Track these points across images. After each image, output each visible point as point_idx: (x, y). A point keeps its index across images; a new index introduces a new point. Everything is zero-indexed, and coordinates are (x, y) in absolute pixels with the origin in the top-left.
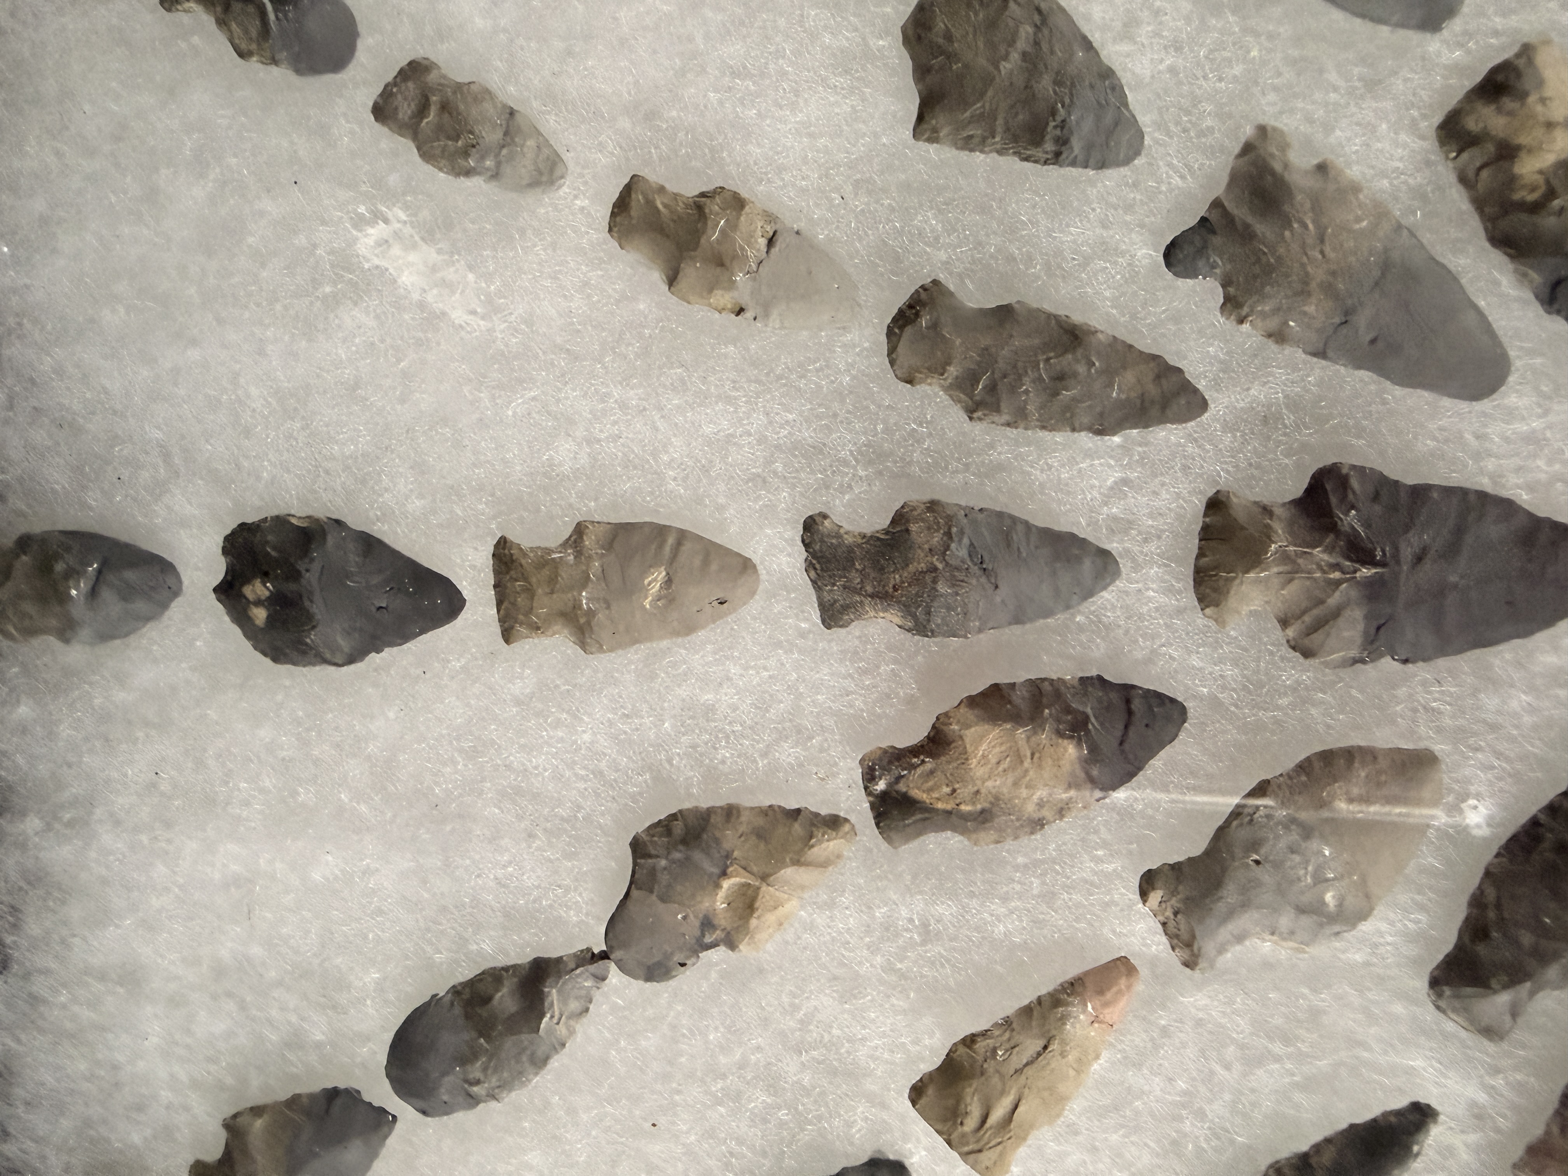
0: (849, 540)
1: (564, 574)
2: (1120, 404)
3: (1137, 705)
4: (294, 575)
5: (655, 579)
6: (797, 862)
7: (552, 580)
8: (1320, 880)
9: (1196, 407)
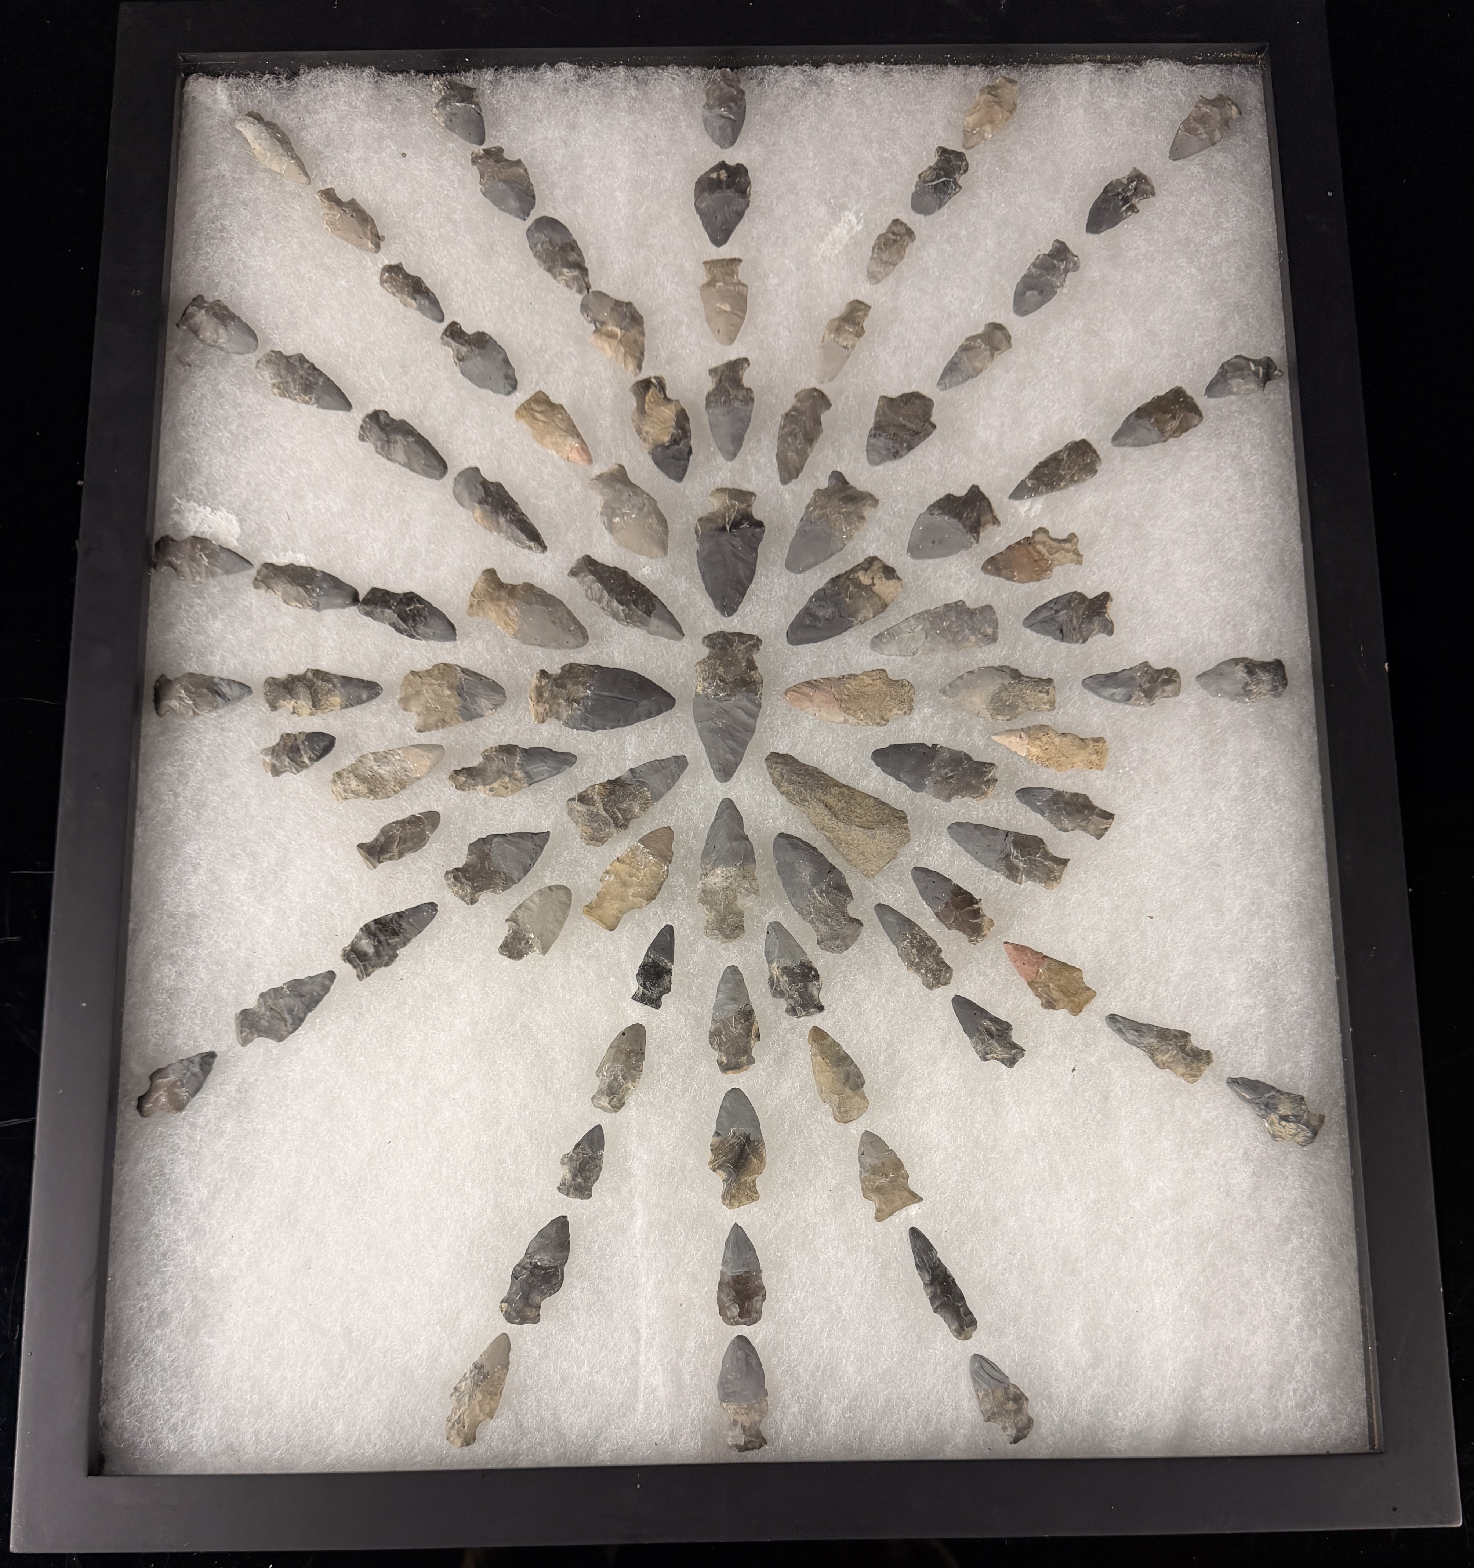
0: (740, 373)
1: (728, 278)
2: (786, 457)
3: (683, 462)
4: (729, 187)
5: (726, 307)
6: (626, 352)
7: (727, 274)
8: (624, 514)
9: (785, 481)
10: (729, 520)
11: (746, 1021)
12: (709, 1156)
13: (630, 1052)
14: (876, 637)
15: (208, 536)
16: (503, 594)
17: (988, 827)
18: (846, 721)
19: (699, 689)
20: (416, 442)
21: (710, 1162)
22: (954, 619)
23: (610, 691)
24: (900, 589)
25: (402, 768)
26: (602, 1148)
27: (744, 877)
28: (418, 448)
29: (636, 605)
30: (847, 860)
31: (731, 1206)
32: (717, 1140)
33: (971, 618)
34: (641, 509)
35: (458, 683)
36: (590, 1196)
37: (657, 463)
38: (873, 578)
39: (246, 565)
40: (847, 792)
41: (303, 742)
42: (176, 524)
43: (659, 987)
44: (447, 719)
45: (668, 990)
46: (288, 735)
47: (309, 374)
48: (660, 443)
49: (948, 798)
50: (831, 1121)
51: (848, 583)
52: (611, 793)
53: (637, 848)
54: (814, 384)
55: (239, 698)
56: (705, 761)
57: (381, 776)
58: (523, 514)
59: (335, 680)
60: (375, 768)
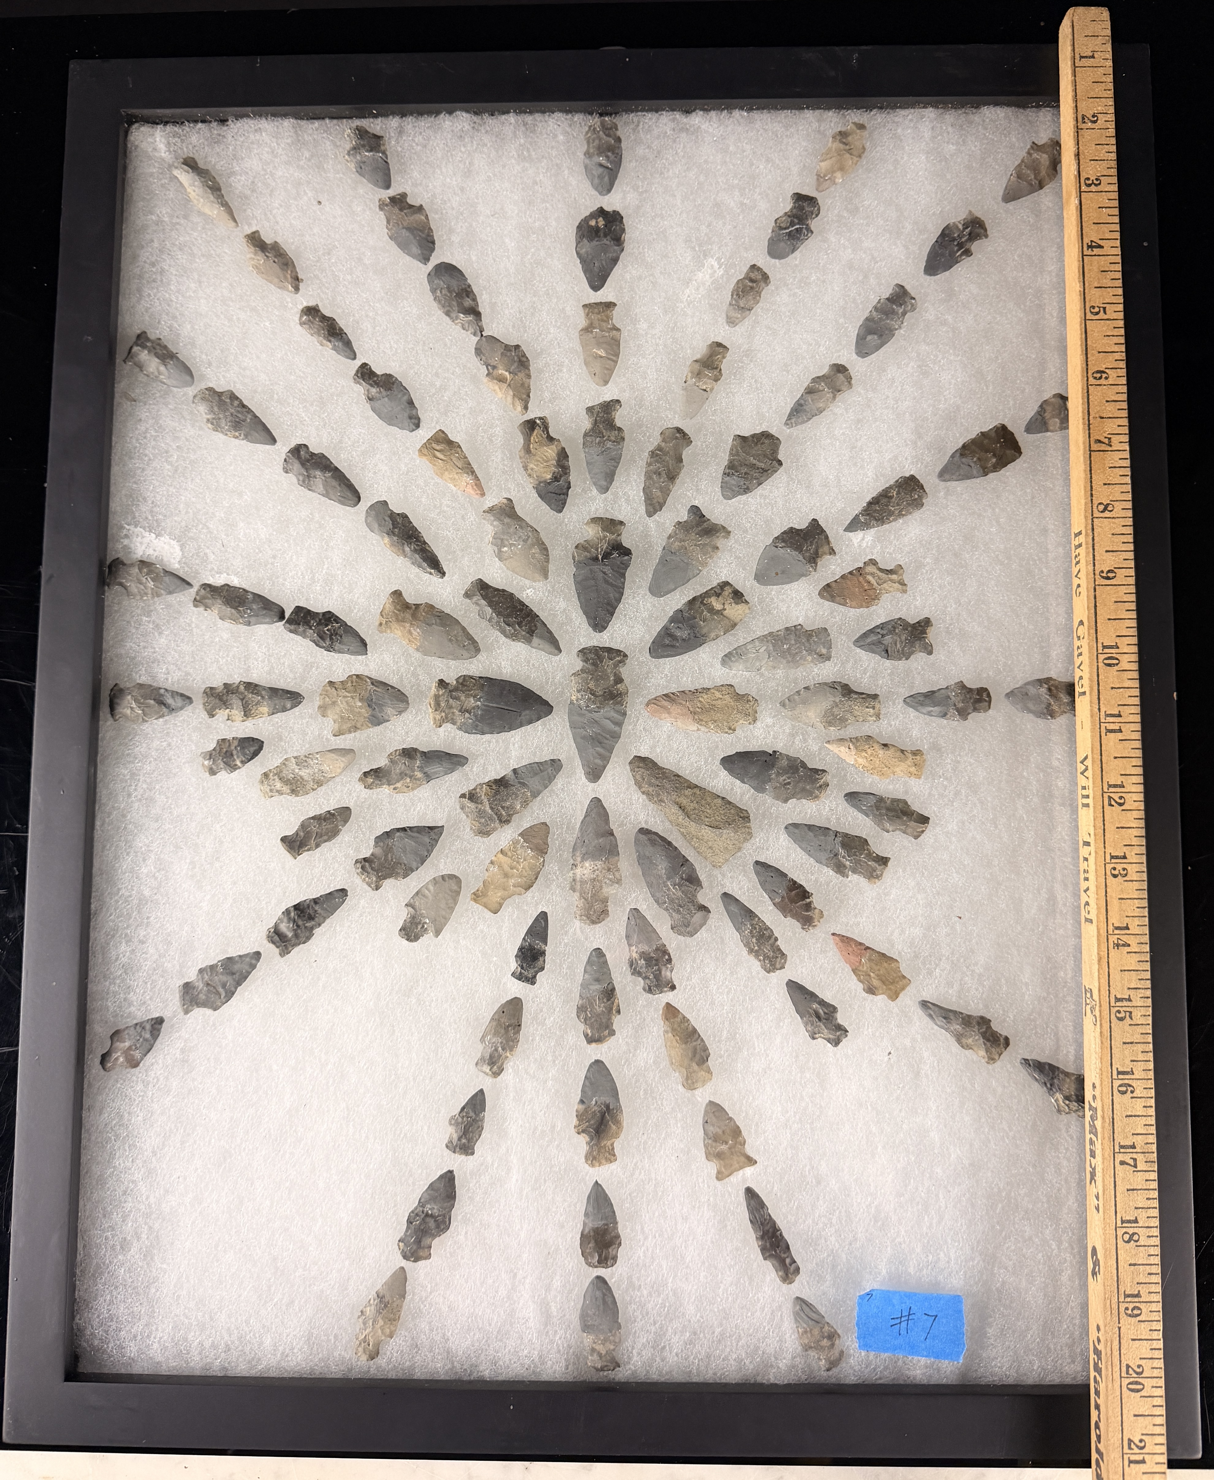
0: (613, 414)
1: (604, 324)
2: (651, 492)
3: (562, 497)
4: (605, 236)
5: (602, 353)
6: (514, 395)
7: (603, 320)
8: (511, 545)
9: (650, 514)
10: (602, 550)
11: (608, 1000)
12: (575, 1121)
13: (508, 1026)
14: (725, 656)
15: (153, 560)
16: (408, 615)
17: (820, 828)
18: (698, 730)
19: (574, 698)
20: (333, 477)
21: (575, 1127)
22: (793, 642)
23: (497, 703)
24: (747, 611)
25: (319, 770)
26: (484, 1111)
27: (609, 870)
28: (334, 483)
29: (520, 627)
30: (698, 852)
31: (593, 1165)
32: (582, 1107)
33: (808, 640)
34: (525, 541)
35: (368, 695)
36: (473, 1153)
37: (540, 496)
38: (724, 604)
39: (187, 586)
40: (698, 792)
41: (235, 747)
42: (126, 547)
43: (534, 968)
44: (358, 725)
45: (542, 969)
46: (224, 740)
47: (238, 411)
48: (543, 479)
49: (786, 801)
50: (680, 1087)
51: (702, 608)
52: (497, 792)
53: (518, 842)
54: (677, 422)
55: (182, 708)
56: (578, 762)
57: (301, 777)
58: (425, 543)
59: (263, 693)
60: (297, 771)
